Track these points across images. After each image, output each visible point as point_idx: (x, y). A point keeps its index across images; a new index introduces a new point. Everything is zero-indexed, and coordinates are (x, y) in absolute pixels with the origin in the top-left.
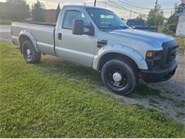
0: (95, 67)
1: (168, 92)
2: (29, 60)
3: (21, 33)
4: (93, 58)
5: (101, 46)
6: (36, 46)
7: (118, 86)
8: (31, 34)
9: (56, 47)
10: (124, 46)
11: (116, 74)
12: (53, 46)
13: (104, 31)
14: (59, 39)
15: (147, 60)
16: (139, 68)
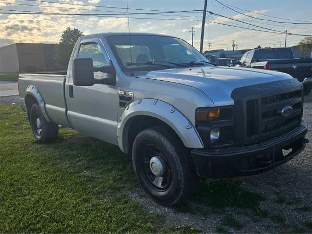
2: (39, 137)
4: (117, 129)
5: (126, 103)
6: (44, 111)
7: (160, 185)
8: (38, 91)
9: (69, 112)
10: (156, 101)
11: (154, 159)
12: (64, 110)
13: (132, 75)
14: (70, 96)
15: (199, 127)
16: (186, 146)
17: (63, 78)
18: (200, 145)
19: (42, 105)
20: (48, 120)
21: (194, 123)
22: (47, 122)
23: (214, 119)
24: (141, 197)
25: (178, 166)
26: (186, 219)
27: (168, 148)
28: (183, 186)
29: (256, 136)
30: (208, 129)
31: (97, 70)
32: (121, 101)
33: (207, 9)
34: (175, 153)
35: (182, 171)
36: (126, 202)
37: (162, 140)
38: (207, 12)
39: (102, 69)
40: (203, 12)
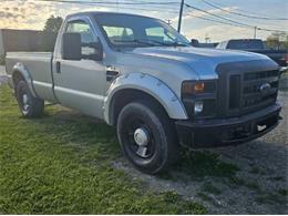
5: (113, 78)
6: (32, 87)
7: (143, 155)
8: (26, 68)
9: (56, 87)
10: (143, 74)
11: (138, 131)
12: (51, 85)
13: (119, 51)
14: (57, 72)
15: (184, 100)
16: (171, 117)
19: (29, 81)
20: (34, 95)
21: (179, 95)
22: (34, 98)
23: (199, 92)
24: (126, 166)
25: (162, 137)
27: (153, 120)
29: (237, 110)
30: (192, 101)
31: (85, 45)
32: (108, 76)
34: (159, 123)
35: (166, 141)
36: (112, 170)
37: (148, 112)
39: (91, 45)
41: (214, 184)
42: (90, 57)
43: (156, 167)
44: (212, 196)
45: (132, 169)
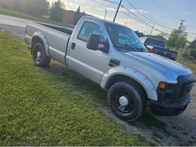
0: (103, 85)
1: (175, 128)
2: (38, 63)
3: (36, 34)
4: (103, 76)
5: (114, 65)
6: (47, 50)
7: (123, 110)
8: (45, 38)
9: (67, 56)
10: (136, 71)
11: (123, 98)
12: (64, 54)
14: (72, 48)
15: (158, 91)
16: (148, 97)
17: (68, 37)
18: (156, 99)
19: (46, 46)
20: (48, 55)
21: (156, 88)
22: (47, 56)
24: (109, 113)
25: (140, 105)
26: (136, 129)
27: (136, 96)
28: (139, 115)
32: (110, 63)
33: (121, 4)
34: (140, 99)
35: (141, 108)
37: (134, 91)
38: (121, 5)
39: (103, 43)
40: (119, 4)
41: (157, 132)
42: (101, 49)
43: (131, 119)
44: (159, 139)
45: (114, 116)
